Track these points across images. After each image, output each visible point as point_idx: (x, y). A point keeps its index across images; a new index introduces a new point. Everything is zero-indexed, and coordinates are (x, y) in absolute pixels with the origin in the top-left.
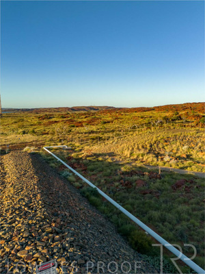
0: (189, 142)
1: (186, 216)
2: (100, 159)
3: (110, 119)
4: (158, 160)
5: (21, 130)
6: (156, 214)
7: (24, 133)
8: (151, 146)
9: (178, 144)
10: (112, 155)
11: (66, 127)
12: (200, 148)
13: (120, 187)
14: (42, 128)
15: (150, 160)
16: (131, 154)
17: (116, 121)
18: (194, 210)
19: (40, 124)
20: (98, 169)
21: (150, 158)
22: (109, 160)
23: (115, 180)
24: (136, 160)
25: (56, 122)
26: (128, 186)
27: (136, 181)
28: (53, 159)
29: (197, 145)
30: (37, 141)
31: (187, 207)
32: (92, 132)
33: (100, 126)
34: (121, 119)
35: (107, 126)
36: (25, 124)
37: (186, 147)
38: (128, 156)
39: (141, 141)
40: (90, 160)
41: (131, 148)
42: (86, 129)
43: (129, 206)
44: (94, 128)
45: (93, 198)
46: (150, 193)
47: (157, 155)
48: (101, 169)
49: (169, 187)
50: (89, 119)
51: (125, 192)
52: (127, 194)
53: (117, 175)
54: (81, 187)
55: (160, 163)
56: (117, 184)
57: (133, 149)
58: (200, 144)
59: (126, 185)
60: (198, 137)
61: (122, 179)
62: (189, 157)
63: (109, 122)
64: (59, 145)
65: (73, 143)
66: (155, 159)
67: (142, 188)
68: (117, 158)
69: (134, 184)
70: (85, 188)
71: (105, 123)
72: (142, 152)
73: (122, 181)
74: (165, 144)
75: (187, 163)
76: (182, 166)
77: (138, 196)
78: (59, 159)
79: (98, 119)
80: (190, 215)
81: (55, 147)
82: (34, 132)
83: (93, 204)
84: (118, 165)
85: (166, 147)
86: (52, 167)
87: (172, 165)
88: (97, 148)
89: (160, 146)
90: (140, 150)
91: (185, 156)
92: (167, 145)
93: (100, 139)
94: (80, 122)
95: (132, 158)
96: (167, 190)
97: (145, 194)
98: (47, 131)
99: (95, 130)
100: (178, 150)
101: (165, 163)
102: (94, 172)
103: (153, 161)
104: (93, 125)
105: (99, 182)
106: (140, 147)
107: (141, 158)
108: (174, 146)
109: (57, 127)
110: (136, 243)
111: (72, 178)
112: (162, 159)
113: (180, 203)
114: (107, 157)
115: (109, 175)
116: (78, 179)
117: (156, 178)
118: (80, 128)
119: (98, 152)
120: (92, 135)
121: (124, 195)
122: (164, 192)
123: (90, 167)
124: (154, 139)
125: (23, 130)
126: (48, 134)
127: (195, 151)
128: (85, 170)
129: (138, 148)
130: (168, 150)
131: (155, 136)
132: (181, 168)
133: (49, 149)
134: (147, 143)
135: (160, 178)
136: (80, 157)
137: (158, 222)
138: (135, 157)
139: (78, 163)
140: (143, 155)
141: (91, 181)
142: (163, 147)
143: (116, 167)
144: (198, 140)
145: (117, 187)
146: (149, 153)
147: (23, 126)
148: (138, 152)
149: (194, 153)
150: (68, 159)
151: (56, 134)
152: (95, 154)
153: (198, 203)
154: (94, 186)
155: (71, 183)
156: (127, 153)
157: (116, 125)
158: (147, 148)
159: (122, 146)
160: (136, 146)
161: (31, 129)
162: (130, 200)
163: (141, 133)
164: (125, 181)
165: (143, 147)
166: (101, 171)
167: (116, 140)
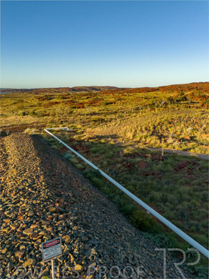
0: (193, 124)
1: (187, 197)
2: (103, 141)
3: (112, 100)
4: (161, 142)
5: (20, 112)
6: (158, 195)
7: (24, 114)
8: (154, 128)
9: (182, 125)
10: (114, 137)
11: (67, 108)
12: (204, 130)
13: (122, 168)
14: (42, 109)
15: (153, 142)
16: (134, 136)
17: (119, 102)
18: (195, 190)
19: (40, 105)
20: (101, 151)
21: (153, 140)
22: (112, 142)
23: (117, 162)
24: (139, 142)
25: (56, 103)
26: (131, 167)
27: (138, 163)
28: (54, 141)
29: (201, 126)
30: (37, 123)
31: (189, 188)
32: (94, 114)
33: (102, 108)
34: (124, 100)
35: (110, 107)
36: (25, 105)
37: (190, 128)
38: (131, 138)
39: (144, 123)
40: (92, 143)
41: (133, 130)
42: (88, 110)
43: (131, 187)
44: (96, 109)
45: (95, 179)
46: (153, 174)
47: (160, 137)
48: (103, 151)
49: (171, 169)
50: (91, 99)
51: (127, 174)
52: (129, 176)
53: (120, 157)
54: (84, 169)
55: (163, 145)
56: (119, 165)
57: (136, 131)
58: (205, 126)
59: (129, 167)
60: (203, 118)
61: (124, 160)
62: (192, 139)
63: (112, 103)
64: (61, 127)
65: (75, 125)
66: (158, 141)
67: (145, 170)
68: (120, 140)
69: (136, 166)
70: (87, 170)
71: (108, 104)
72: (145, 134)
73: (125, 163)
74: (169, 125)
75: (190, 145)
76: (185, 148)
77: (140, 177)
78: (61, 141)
79: (100, 100)
80: (191, 195)
81: (57, 129)
82: (34, 113)
83: (96, 185)
84: (120, 146)
85: (169, 129)
86: (54, 149)
87: (176, 146)
88: (99, 130)
89: (164, 128)
90: (143, 132)
91: (188, 138)
92: (170, 127)
93: (102, 120)
94: (81, 103)
95: (135, 140)
96: (170, 171)
97: (147, 175)
98: (48, 112)
99: (97, 112)
100: (181, 132)
101: (168, 145)
102: (97, 154)
103: (156, 143)
104: (95, 106)
105: (102, 164)
106: (143, 129)
107: (144, 140)
108: (178, 127)
109: (58, 108)
110: (137, 221)
111: (74, 160)
112: (165, 141)
113: (182, 184)
114: (110, 139)
115: (112, 157)
116: (81, 161)
117: (159, 160)
118: (82, 109)
119: (100, 135)
120: (94, 117)
121: (126, 176)
122: (167, 174)
123: (93, 149)
124: (158, 121)
125: (23, 111)
126: (48, 115)
127: (199, 133)
128: (88, 152)
129: (141, 130)
130: (171, 132)
131: (159, 117)
132: (185, 150)
133: (50, 131)
134: (150, 125)
135: (163, 160)
136: (82, 139)
137: (160, 202)
138: (138, 139)
139: (79, 145)
140: (146, 137)
141: (93, 163)
142: (167, 129)
143: (119, 149)
144: (203, 122)
145: (120, 168)
146: (152, 135)
147: (22, 108)
148: (141, 134)
149: (198, 135)
150: (70, 141)
151: (57, 116)
152: (97, 137)
153: (200, 184)
154: (97, 168)
155: (73, 165)
156: (130, 135)
157: (118, 106)
158: (149, 130)
159: (125, 128)
160: (139, 128)
161: (31, 110)
162: (133, 181)
163: (144, 114)
164: (127, 163)
165: (146, 129)
166: (103, 153)
167: (119, 122)
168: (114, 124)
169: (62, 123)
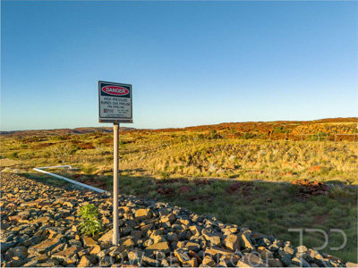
0: (236, 152)
1: (251, 215)
3: (131, 139)
4: (201, 171)
8: (191, 158)
9: (223, 154)
10: (140, 170)
12: (249, 157)
13: (159, 196)
14: (29, 151)
15: (191, 171)
16: (166, 168)
17: (140, 140)
18: (257, 209)
19: (25, 147)
20: (124, 182)
22: (138, 175)
23: (150, 189)
24: (173, 173)
25: (51, 144)
26: (169, 194)
27: (179, 187)
28: (51, 178)
29: (245, 154)
30: (21, 165)
31: (251, 207)
32: (108, 153)
34: (146, 138)
35: (129, 146)
37: (232, 157)
38: (163, 169)
39: (177, 154)
40: (109, 176)
41: (164, 162)
42: (98, 150)
44: (110, 149)
46: (200, 198)
47: (200, 167)
48: (128, 182)
49: (223, 191)
50: (101, 139)
53: (152, 184)
56: (154, 192)
57: (168, 162)
58: (249, 153)
59: (167, 193)
60: (246, 145)
61: (160, 187)
62: (237, 167)
63: (130, 142)
64: (59, 166)
65: (80, 164)
66: (198, 171)
67: (190, 194)
68: (149, 173)
69: (177, 191)
71: (125, 143)
72: (180, 164)
73: (160, 190)
74: (207, 155)
75: (237, 172)
76: (232, 175)
77: (185, 202)
78: (62, 177)
80: (255, 215)
81: (52, 168)
82: (15, 156)
85: (209, 159)
87: (221, 175)
89: (202, 157)
90: (177, 162)
91: (232, 167)
92: (209, 157)
94: (88, 144)
95: (168, 171)
96: (221, 194)
97: (193, 200)
98: (37, 155)
100: (223, 161)
101: (211, 174)
103: (195, 172)
104: (108, 146)
106: (177, 160)
107: (179, 170)
108: (218, 157)
109: (54, 149)
112: (206, 170)
113: (239, 204)
114: (133, 172)
115: (142, 186)
117: (205, 184)
118: (89, 150)
120: (107, 156)
122: (218, 196)
123: (111, 182)
124: (194, 150)
126: (38, 157)
127: (243, 161)
128: (104, 185)
129: (174, 161)
130: (212, 162)
131: (194, 147)
132: (231, 177)
134: (185, 155)
135: (210, 184)
136: (94, 173)
138: (172, 170)
139: (90, 180)
140: (181, 167)
142: (206, 159)
144: (246, 149)
145: (154, 196)
146: (189, 164)
148: (175, 165)
149: (242, 163)
150: (76, 177)
151: (52, 156)
153: (261, 203)
156: (161, 167)
157: (139, 145)
158: (185, 161)
159: (153, 160)
160: (172, 159)
163: (175, 146)
164: (164, 189)
165: (180, 159)
166: (127, 184)
167: (144, 156)
168: (137, 157)
169: (60, 162)
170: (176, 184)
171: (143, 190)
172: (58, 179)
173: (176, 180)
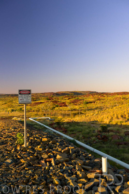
3: (92, 100)
5: (9, 109)
7: (13, 111)
11: (50, 104)
13: (97, 140)
16: (110, 121)
17: (99, 101)
23: (92, 136)
26: (105, 139)
27: (112, 136)
28: (37, 124)
32: (75, 110)
33: (82, 106)
34: (103, 100)
35: (89, 105)
36: (13, 104)
39: (120, 113)
40: (70, 125)
41: (110, 118)
42: (69, 108)
44: (77, 107)
48: (80, 130)
50: (72, 100)
51: (101, 144)
52: (103, 145)
53: (95, 132)
56: (94, 138)
57: (112, 118)
59: (103, 139)
61: (99, 134)
63: (91, 103)
64: (43, 117)
65: (56, 117)
67: (118, 141)
69: (110, 138)
71: (88, 103)
72: (120, 120)
73: (99, 137)
77: (113, 146)
79: (80, 100)
81: (40, 118)
82: (21, 110)
88: (77, 119)
90: (118, 119)
94: (63, 103)
98: (33, 109)
99: (77, 108)
102: (74, 132)
104: (76, 105)
106: (119, 117)
118: (64, 107)
119: (79, 121)
123: (70, 129)
125: (12, 109)
126: (33, 111)
128: (66, 131)
129: (117, 118)
133: (34, 119)
138: (114, 123)
139: (59, 125)
145: (94, 140)
147: (12, 106)
148: (117, 120)
151: (40, 111)
152: (75, 122)
154: (72, 139)
156: (106, 121)
157: (98, 105)
158: (125, 118)
159: (102, 116)
160: (115, 116)
161: (19, 108)
162: (106, 149)
163: (120, 106)
164: (101, 136)
165: (122, 116)
166: (79, 132)
167: (97, 113)
168: (92, 114)
169: (45, 115)
170: (111, 133)
171: (88, 136)
172: (41, 126)
173: (112, 131)
